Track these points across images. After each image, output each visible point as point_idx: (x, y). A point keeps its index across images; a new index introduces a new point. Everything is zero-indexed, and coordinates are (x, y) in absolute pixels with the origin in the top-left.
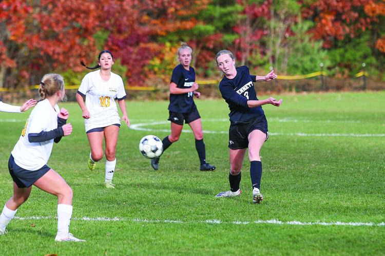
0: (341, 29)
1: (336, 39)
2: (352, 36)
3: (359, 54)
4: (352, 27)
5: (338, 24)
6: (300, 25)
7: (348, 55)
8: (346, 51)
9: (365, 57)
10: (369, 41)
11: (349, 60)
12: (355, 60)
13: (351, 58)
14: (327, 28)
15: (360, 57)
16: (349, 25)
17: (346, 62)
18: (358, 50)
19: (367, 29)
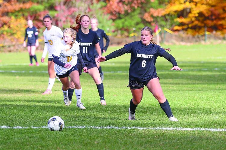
0: (122, 7)
1: (119, 13)
2: (129, 11)
3: (133, 23)
4: (129, 6)
5: (121, 4)
6: (95, 5)
7: (127, 23)
8: (126, 20)
9: (137, 24)
10: (140, 14)
11: (127, 26)
12: (131, 26)
13: (129, 25)
14: (113, 7)
15: (135, 24)
16: (127, 5)
17: (125, 27)
18: (133, 20)
19: (138, 7)
